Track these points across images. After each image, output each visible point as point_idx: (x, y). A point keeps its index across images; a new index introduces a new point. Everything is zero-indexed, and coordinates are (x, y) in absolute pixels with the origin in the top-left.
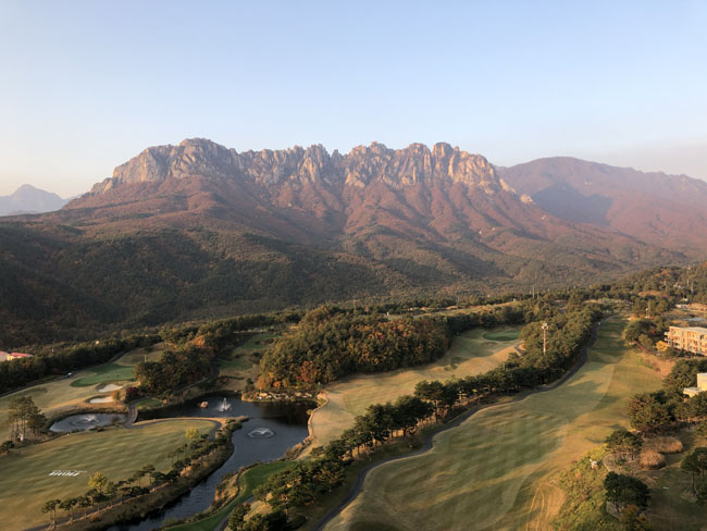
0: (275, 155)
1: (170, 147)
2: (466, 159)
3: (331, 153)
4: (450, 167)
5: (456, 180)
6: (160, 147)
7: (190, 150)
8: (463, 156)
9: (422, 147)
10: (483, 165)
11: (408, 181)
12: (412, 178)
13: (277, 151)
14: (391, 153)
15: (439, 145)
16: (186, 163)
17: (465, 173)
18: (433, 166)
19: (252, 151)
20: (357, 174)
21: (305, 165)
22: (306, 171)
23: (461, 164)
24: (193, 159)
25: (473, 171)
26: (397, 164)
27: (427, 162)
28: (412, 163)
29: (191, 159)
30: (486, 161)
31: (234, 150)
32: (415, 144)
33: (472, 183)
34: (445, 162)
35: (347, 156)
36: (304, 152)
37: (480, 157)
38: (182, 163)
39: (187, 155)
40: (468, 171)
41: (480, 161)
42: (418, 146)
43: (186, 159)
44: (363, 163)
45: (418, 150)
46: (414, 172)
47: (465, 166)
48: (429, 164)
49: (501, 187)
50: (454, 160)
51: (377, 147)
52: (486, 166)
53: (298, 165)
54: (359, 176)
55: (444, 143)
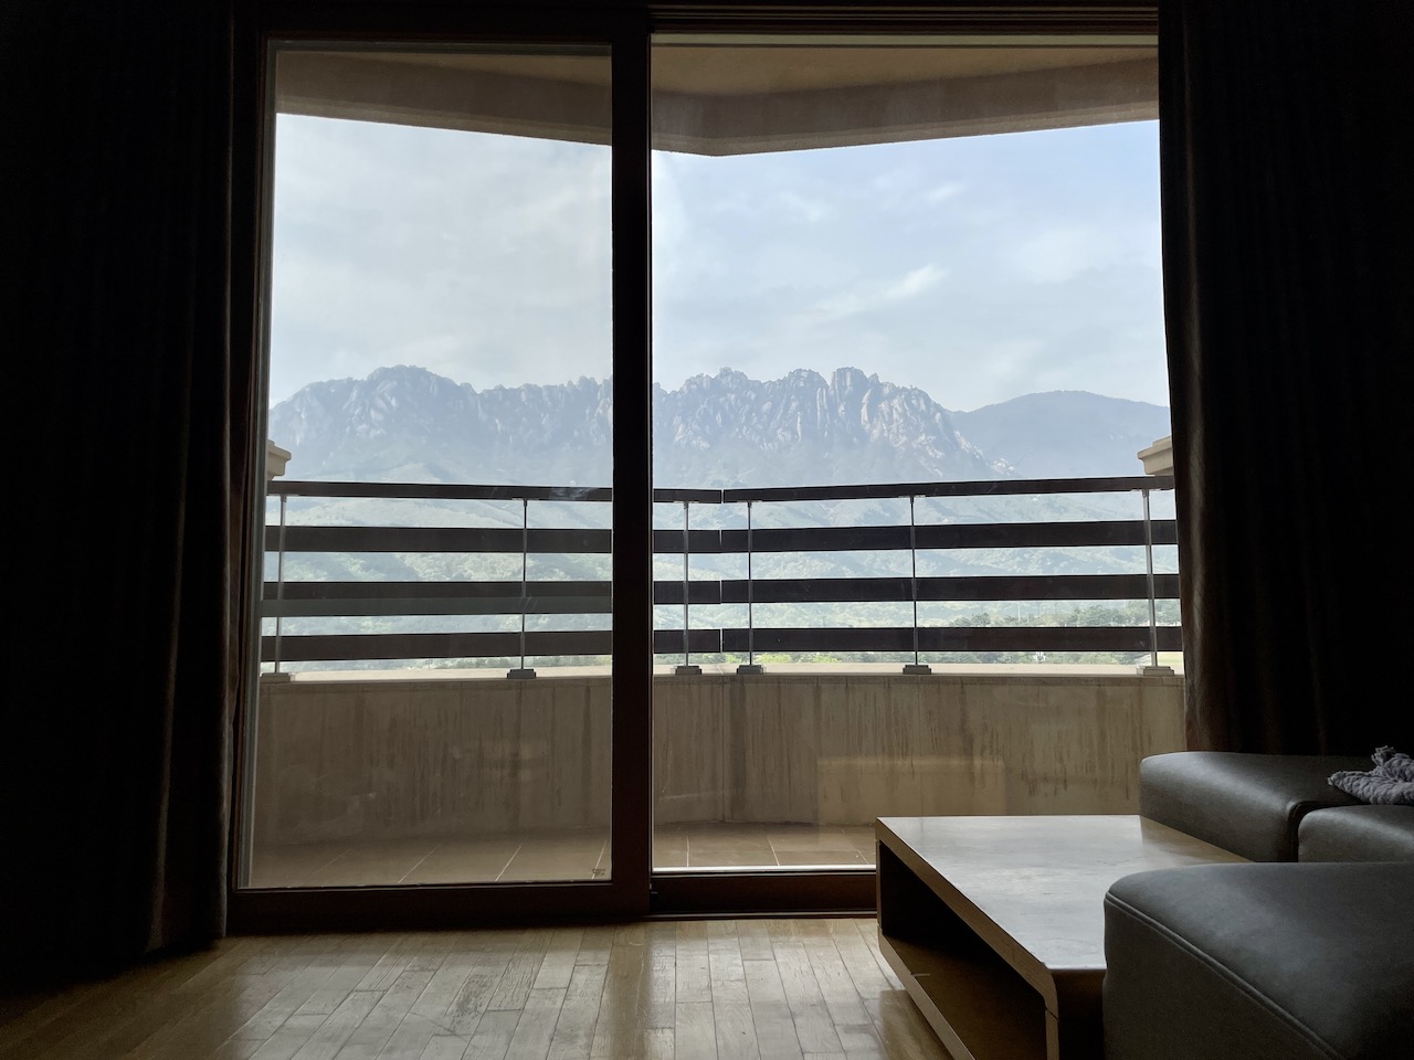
0: (545, 393)
1: (351, 383)
2: (890, 397)
4: (864, 411)
5: (876, 433)
6: (331, 383)
7: (387, 387)
8: (886, 391)
9: (813, 378)
10: (923, 407)
11: (789, 436)
12: (794, 432)
13: (549, 388)
14: (757, 386)
15: (841, 373)
16: (379, 410)
17: (892, 421)
18: (833, 408)
19: (502, 388)
20: (696, 427)
21: (600, 410)
22: (602, 421)
23: (884, 406)
24: (393, 402)
25: (903, 415)
26: (767, 406)
27: (822, 403)
28: (794, 405)
29: (388, 404)
30: (927, 400)
31: (468, 386)
32: (800, 371)
33: (904, 439)
34: (854, 401)
35: (674, 393)
36: (597, 387)
37: (916, 392)
38: (373, 413)
39: (382, 397)
40: (895, 416)
41: (918, 400)
42: (804, 374)
43: (381, 403)
44: (705, 406)
45: (805, 382)
46: (799, 420)
47: (891, 408)
48: (826, 407)
49: (958, 445)
50: (869, 399)
51: (730, 378)
52: (928, 407)
53: (587, 412)
54: (699, 430)
55: (850, 369)
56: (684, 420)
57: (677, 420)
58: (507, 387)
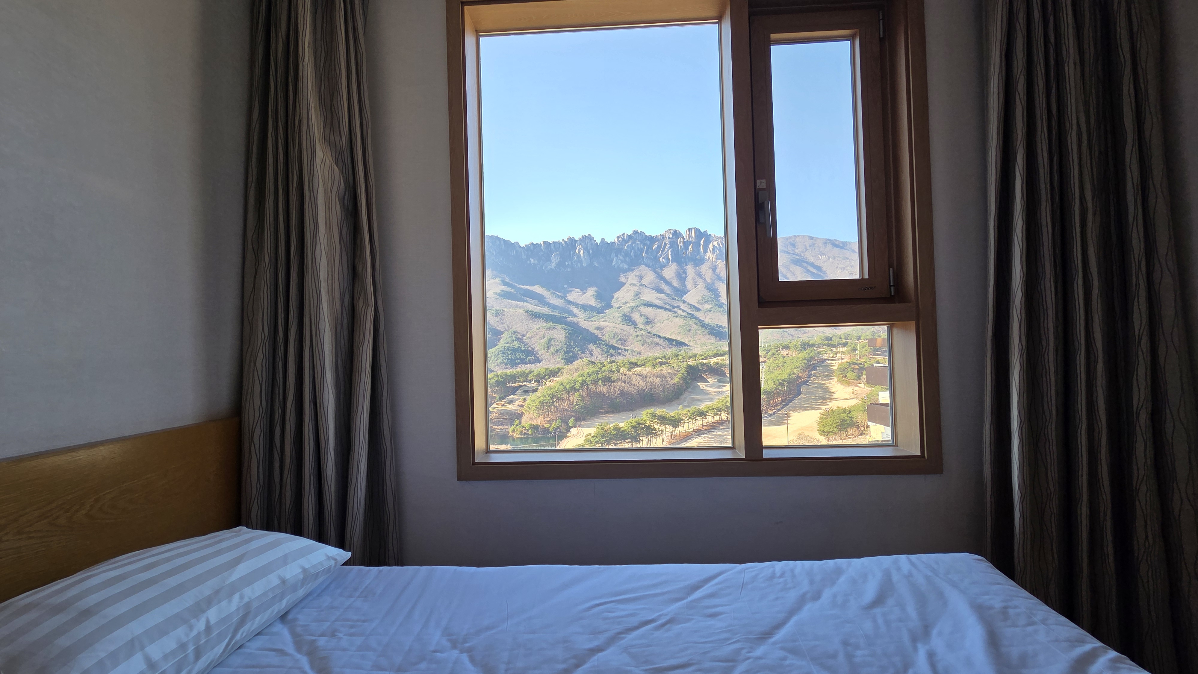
0: (552, 245)
2: (713, 241)
3: (598, 241)
4: (701, 248)
5: (706, 259)
8: (711, 238)
9: (676, 234)
11: (665, 261)
13: (554, 243)
14: (650, 238)
15: (690, 230)
18: (686, 248)
19: (532, 243)
20: (621, 258)
21: (577, 252)
22: (578, 257)
23: (710, 246)
25: (720, 250)
26: (655, 247)
27: (681, 245)
28: (668, 246)
31: (517, 243)
32: (670, 230)
33: (720, 261)
34: (697, 245)
35: (612, 243)
36: (576, 241)
40: (715, 250)
42: (673, 232)
44: (626, 248)
45: (673, 236)
47: (713, 247)
48: (683, 247)
51: (637, 234)
53: (571, 253)
54: (623, 259)
55: (694, 228)
56: (617, 256)
57: (613, 255)
58: (535, 243)
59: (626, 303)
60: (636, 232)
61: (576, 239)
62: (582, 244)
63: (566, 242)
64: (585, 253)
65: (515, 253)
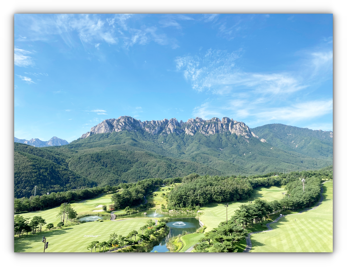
0: (157, 122)
1: (114, 120)
2: (236, 124)
4: (230, 127)
5: (232, 133)
6: (110, 119)
7: (122, 120)
8: (235, 122)
12: (213, 132)
14: (204, 121)
15: (224, 118)
17: (236, 130)
21: (169, 126)
22: (169, 129)
23: (234, 126)
25: (240, 128)
26: (207, 126)
27: (220, 125)
28: (213, 125)
31: (140, 120)
32: (214, 118)
33: (239, 134)
34: (227, 125)
35: (186, 123)
37: (242, 123)
38: (119, 126)
39: (121, 123)
40: (237, 128)
41: (242, 125)
42: (216, 119)
43: (120, 124)
44: (193, 125)
45: (216, 120)
46: (214, 129)
47: (236, 126)
48: (221, 126)
49: (252, 135)
50: (231, 124)
51: (198, 119)
52: (245, 126)
53: (166, 126)
54: (191, 131)
55: (226, 117)
56: (188, 128)
57: (186, 129)
58: (148, 121)
59: (193, 152)
60: (197, 118)
61: (169, 120)
62: (171, 122)
63: (163, 121)
64: (173, 127)
65: (138, 125)
